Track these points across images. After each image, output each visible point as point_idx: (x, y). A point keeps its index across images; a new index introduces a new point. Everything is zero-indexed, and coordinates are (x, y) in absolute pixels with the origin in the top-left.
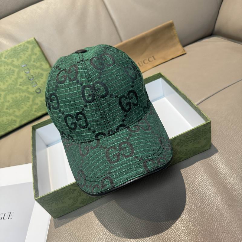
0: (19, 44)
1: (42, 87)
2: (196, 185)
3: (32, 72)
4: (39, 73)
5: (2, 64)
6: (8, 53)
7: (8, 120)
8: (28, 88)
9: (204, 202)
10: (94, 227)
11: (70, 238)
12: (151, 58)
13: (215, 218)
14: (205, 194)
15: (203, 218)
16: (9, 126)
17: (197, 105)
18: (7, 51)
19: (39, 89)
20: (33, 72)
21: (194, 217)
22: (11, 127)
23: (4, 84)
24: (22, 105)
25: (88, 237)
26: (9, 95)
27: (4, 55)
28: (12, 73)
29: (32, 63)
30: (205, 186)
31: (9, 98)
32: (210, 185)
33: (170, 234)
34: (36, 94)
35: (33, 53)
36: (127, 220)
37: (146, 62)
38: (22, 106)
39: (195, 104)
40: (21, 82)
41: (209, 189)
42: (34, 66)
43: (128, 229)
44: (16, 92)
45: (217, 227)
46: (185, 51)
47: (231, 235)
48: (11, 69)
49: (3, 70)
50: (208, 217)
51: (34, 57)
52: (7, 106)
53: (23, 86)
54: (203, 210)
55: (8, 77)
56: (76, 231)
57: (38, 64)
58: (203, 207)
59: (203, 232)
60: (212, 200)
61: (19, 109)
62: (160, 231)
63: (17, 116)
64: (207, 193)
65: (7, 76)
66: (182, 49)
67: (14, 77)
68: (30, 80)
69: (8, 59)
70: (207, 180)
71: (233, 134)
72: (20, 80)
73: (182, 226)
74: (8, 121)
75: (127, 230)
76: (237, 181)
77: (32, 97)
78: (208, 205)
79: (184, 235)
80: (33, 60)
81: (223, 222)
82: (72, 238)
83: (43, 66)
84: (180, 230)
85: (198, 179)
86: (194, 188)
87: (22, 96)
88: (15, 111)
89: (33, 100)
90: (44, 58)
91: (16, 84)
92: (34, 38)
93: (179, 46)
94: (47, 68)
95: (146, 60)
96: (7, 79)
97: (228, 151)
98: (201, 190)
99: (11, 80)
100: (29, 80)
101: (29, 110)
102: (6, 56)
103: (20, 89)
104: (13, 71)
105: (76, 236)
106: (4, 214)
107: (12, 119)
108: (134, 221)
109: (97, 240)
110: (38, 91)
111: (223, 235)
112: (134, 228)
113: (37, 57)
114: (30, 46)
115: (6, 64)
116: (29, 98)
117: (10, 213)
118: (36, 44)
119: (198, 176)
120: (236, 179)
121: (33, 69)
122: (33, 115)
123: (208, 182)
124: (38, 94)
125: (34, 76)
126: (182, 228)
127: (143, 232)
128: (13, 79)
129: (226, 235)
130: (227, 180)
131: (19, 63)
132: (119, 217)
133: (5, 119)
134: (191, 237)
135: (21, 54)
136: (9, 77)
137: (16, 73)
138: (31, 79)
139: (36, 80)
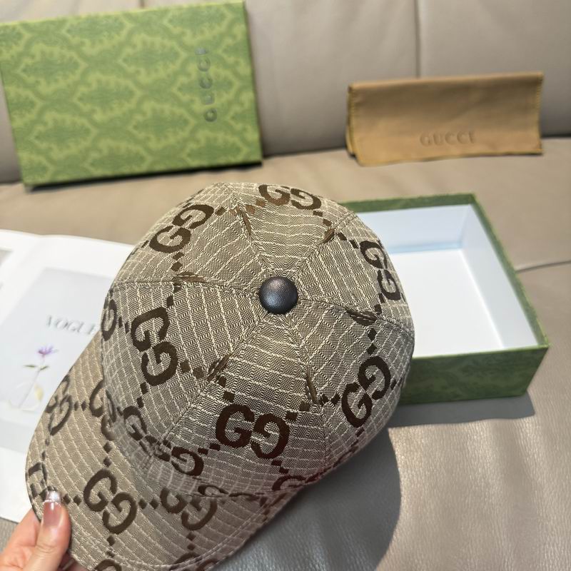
0: (210, 4)
1: (221, 112)
3: (213, 71)
4: (225, 78)
5: (159, 32)
6: (181, 14)
7: (131, 151)
8: (192, 101)
16: (128, 163)
18: (180, 8)
19: (214, 112)
20: (216, 72)
22: (131, 168)
23: (149, 73)
24: (169, 132)
26: (149, 100)
27: (170, 16)
28: (172, 59)
29: (220, 51)
31: (148, 106)
34: (203, 120)
35: (229, 32)
38: (167, 134)
40: (182, 84)
42: (221, 60)
44: (167, 100)
46: (540, 146)
48: (174, 50)
49: (157, 47)
51: (229, 41)
52: (138, 122)
53: (184, 94)
55: (161, 63)
57: (231, 60)
61: (160, 139)
63: (150, 151)
65: (162, 60)
66: (538, 142)
67: (173, 67)
68: (203, 86)
69: (175, 26)
72: (183, 79)
74: (128, 154)
77: (193, 122)
80: (224, 46)
83: (238, 68)
87: (174, 113)
88: (148, 139)
89: (193, 131)
90: (247, 52)
91: (172, 83)
92: (244, 3)
93: (534, 133)
94: (245, 75)
95: (453, 135)
96: (158, 67)
99: (165, 71)
100: (200, 86)
101: (178, 148)
102: (174, 19)
103: (176, 98)
104: (176, 55)
107: (137, 153)
110: (210, 115)
113: (235, 44)
115: (167, 35)
116: (186, 122)
118: (243, 16)
121: (218, 67)
122: (182, 160)
124: (208, 123)
125: (214, 81)
128: (169, 71)
131: (195, 42)
133: (124, 146)
135: (205, 26)
136: (165, 64)
137: (179, 62)
139: (215, 92)
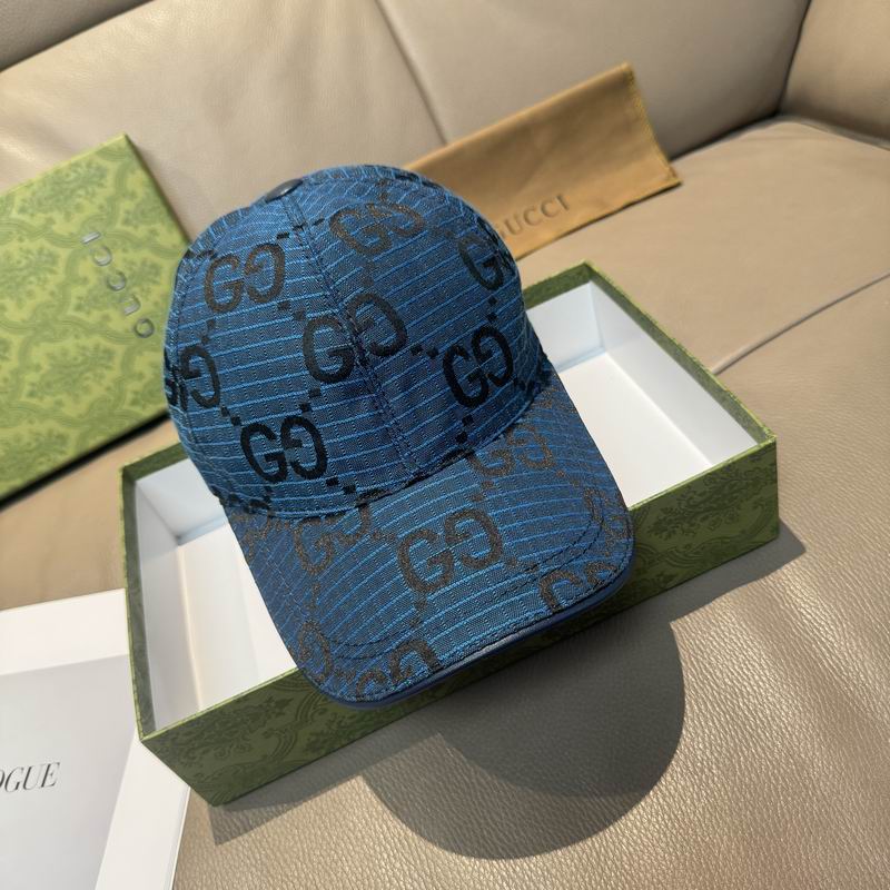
0: (73, 160)
1: (157, 316)
2: (709, 664)
3: (119, 259)
4: (144, 263)
5: (11, 233)
6: (34, 194)
7: (38, 434)
8: (106, 318)
9: (737, 724)
10: (344, 818)
11: (258, 856)
12: (551, 202)
13: (777, 780)
14: (743, 697)
15: (734, 782)
16: (42, 455)
17: (718, 373)
18: (30, 185)
19: (147, 321)
20: (125, 260)
21: (701, 780)
22: (49, 460)
23: (20, 303)
24: (87, 379)
25: (324, 853)
26: (37, 344)
27: (18, 202)
28: (48, 266)
29: (119, 226)
30: (742, 669)
31: (39, 354)
32: (760, 665)
33: (614, 843)
34: (135, 340)
35: (122, 191)
36: (463, 790)
37: (535, 216)
38: (86, 383)
39: (711, 369)
40: (80, 298)
41: (757, 677)
42: (126, 237)
43: (465, 822)
44: (65, 332)
45: (783, 816)
46: (675, 175)
47: (834, 842)
48: (45, 252)
49: (17, 256)
50: (750, 779)
51: (126, 205)
52: (33, 384)
53: (88, 313)
54: (735, 751)
55: (32, 279)
56: (282, 833)
57: (141, 232)
58: (735, 744)
59: (736, 833)
60: (766, 718)
61: (77, 396)
62: (580, 832)
63: (68, 422)
64: (748, 693)
65: (31, 274)
66: (667, 169)
67: (54, 281)
68: (113, 289)
69: (32, 215)
70: (749, 646)
71: (845, 477)
72: (77, 291)
73: (657, 814)
74: (37, 440)
75: (460, 827)
76: (858, 646)
77: (120, 349)
78: (751, 736)
79: (663, 845)
80: (122, 215)
81: (807, 795)
82: (267, 856)
83: (158, 239)
84: (651, 828)
85: (719, 644)
86: (702, 673)
87: (84, 348)
88: (59, 403)
89: (127, 363)
90: (163, 210)
91: (64, 303)
92: (127, 137)
93: (656, 159)
94: (174, 246)
95: (534, 210)
96: (29, 287)
97: (825, 541)
98: (727, 680)
99: (44, 289)
100: (108, 290)
101: (112, 398)
102: (27, 205)
103: (77, 323)
104: (53, 259)
105: (282, 848)
106: (26, 771)
107: (50, 433)
108: (486, 797)
109: (357, 863)
110: (143, 329)
111: (807, 841)
112: (485, 819)
113: (138, 205)
114: (112, 167)
115: (24, 232)
116: (109, 354)
117: (49, 766)
118: (134, 157)
119: (716, 632)
120: (856, 640)
121: (125, 251)
122: (126, 415)
123: (751, 653)
124: (144, 340)
125: (127, 276)
126: (658, 820)
127: (518, 834)
128: (51, 286)
129: (815, 841)
130: (822, 642)
131: (73, 227)
132: (433, 783)
133: (24, 431)
134: (691, 854)
135: (80, 196)
136: (39, 279)
137: (61, 267)
138: (118, 285)
139: (136, 289)
